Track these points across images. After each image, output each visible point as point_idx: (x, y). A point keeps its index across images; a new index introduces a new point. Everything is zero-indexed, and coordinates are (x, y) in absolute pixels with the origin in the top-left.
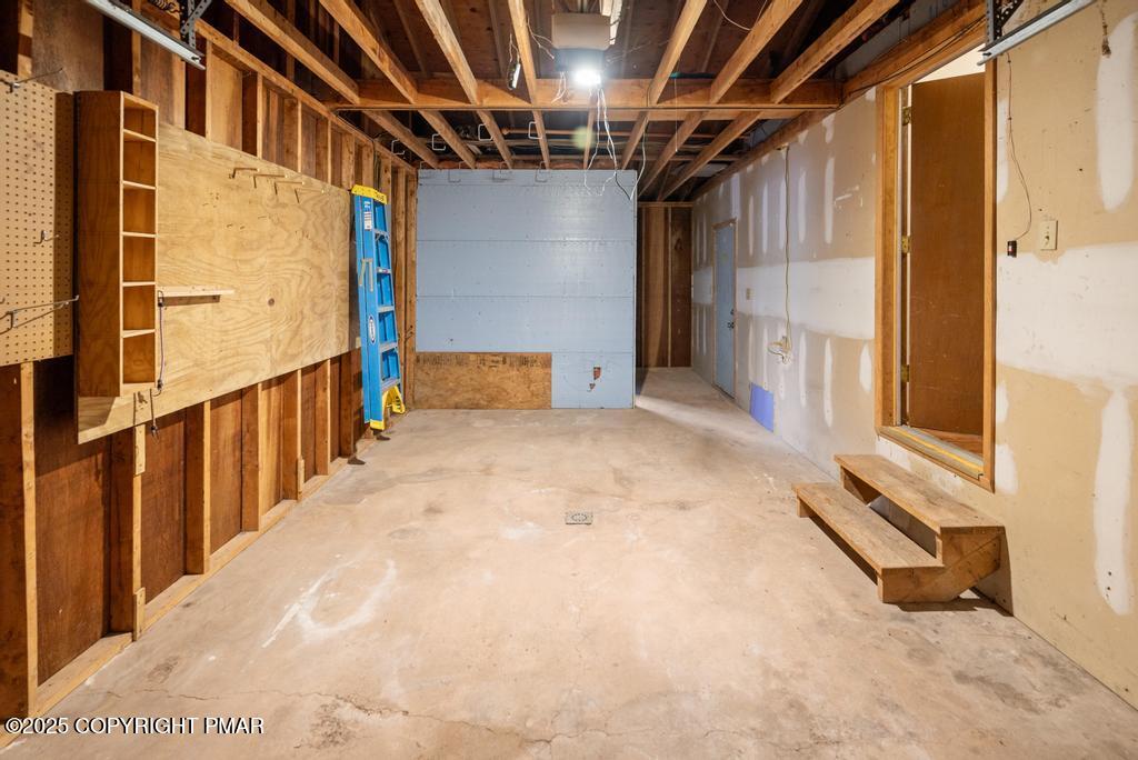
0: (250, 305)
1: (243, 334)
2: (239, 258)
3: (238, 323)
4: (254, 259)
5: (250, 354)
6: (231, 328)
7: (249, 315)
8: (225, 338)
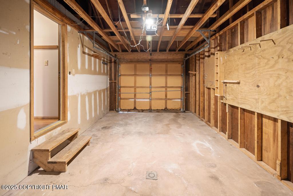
0: (249, 86)
1: (247, 94)
2: (245, 73)
3: (245, 90)
4: (251, 72)
5: (250, 101)
6: (243, 91)
7: (249, 89)
8: (241, 93)
